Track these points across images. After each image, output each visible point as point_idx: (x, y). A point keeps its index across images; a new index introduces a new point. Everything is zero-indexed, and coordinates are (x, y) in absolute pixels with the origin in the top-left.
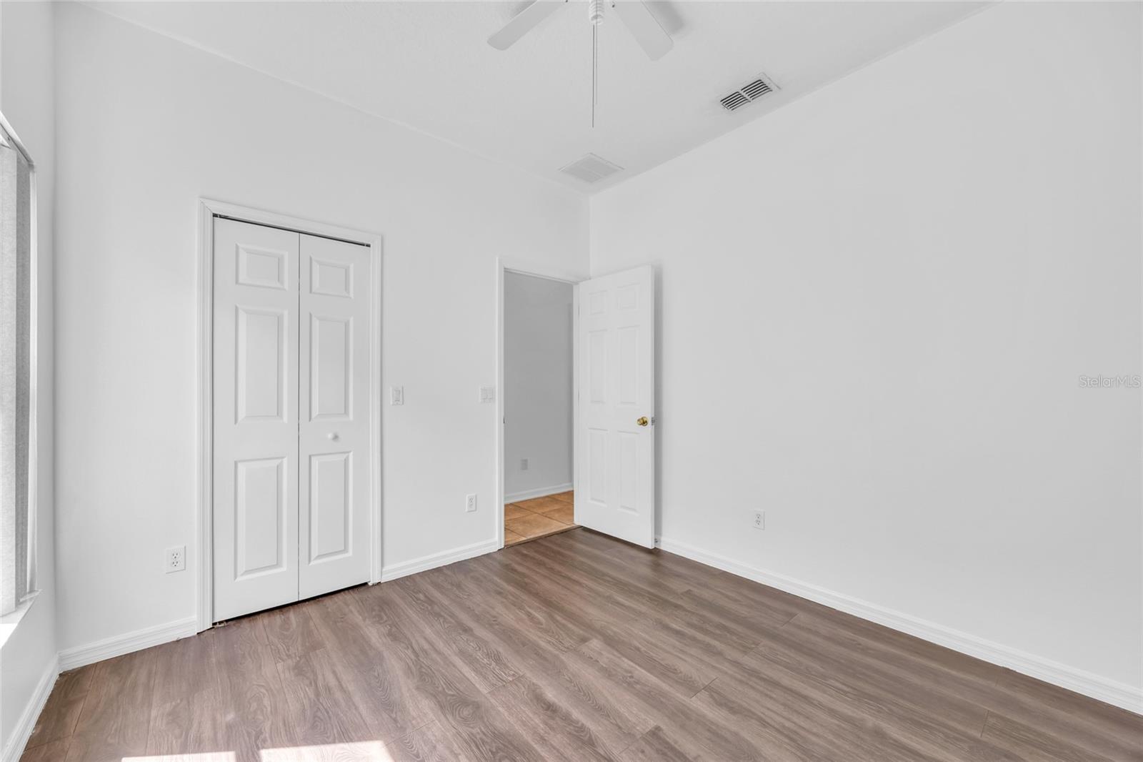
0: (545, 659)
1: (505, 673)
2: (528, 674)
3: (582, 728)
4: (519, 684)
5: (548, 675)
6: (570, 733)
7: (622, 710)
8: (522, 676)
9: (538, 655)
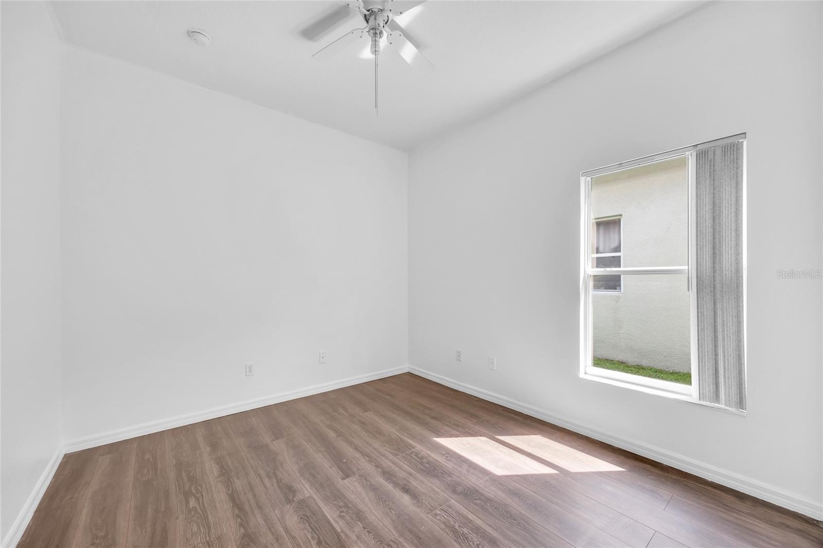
0: (411, 531)
1: (444, 517)
2: (424, 516)
3: (387, 479)
4: (429, 507)
5: (408, 515)
6: (394, 477)
7: (360, 489)
8: (428, 513)
9: (418, 537)
